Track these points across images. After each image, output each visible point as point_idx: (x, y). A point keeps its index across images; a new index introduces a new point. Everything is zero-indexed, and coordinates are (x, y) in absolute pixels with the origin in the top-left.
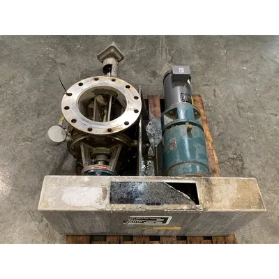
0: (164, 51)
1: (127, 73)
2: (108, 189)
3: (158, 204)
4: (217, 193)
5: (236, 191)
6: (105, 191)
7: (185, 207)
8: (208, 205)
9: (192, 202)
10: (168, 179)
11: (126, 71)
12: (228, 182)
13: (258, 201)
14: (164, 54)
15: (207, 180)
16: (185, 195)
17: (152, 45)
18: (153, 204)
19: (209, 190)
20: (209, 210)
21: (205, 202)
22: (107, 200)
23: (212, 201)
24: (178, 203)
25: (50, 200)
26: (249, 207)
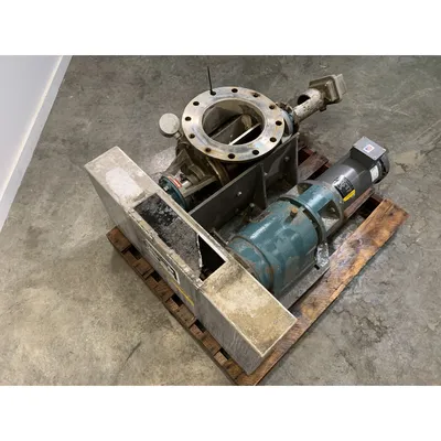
0: (432, 134)
1: (348, 129)
2: (147, 196)
3: (169, 245)
4: (233, 290)
5: (256, 309)
6: (142, 195)
7: (187, 270)
8: (211, 289)
9: (199, 272)
10: (205, 235)
11: (349, 126)
12: (260, 293)
13: (267, 339)
14: (427, 138)
15: (240, 271)
16: (201, 260)
17: (424, 117)
18: (164, 240)
19: (231, 280)
20: (205, 294)
21: (212, 284)
22: (135, 204)
23: (219, 291)
24: (185, 260)
25: (98, 166)
26: (249, 334)
